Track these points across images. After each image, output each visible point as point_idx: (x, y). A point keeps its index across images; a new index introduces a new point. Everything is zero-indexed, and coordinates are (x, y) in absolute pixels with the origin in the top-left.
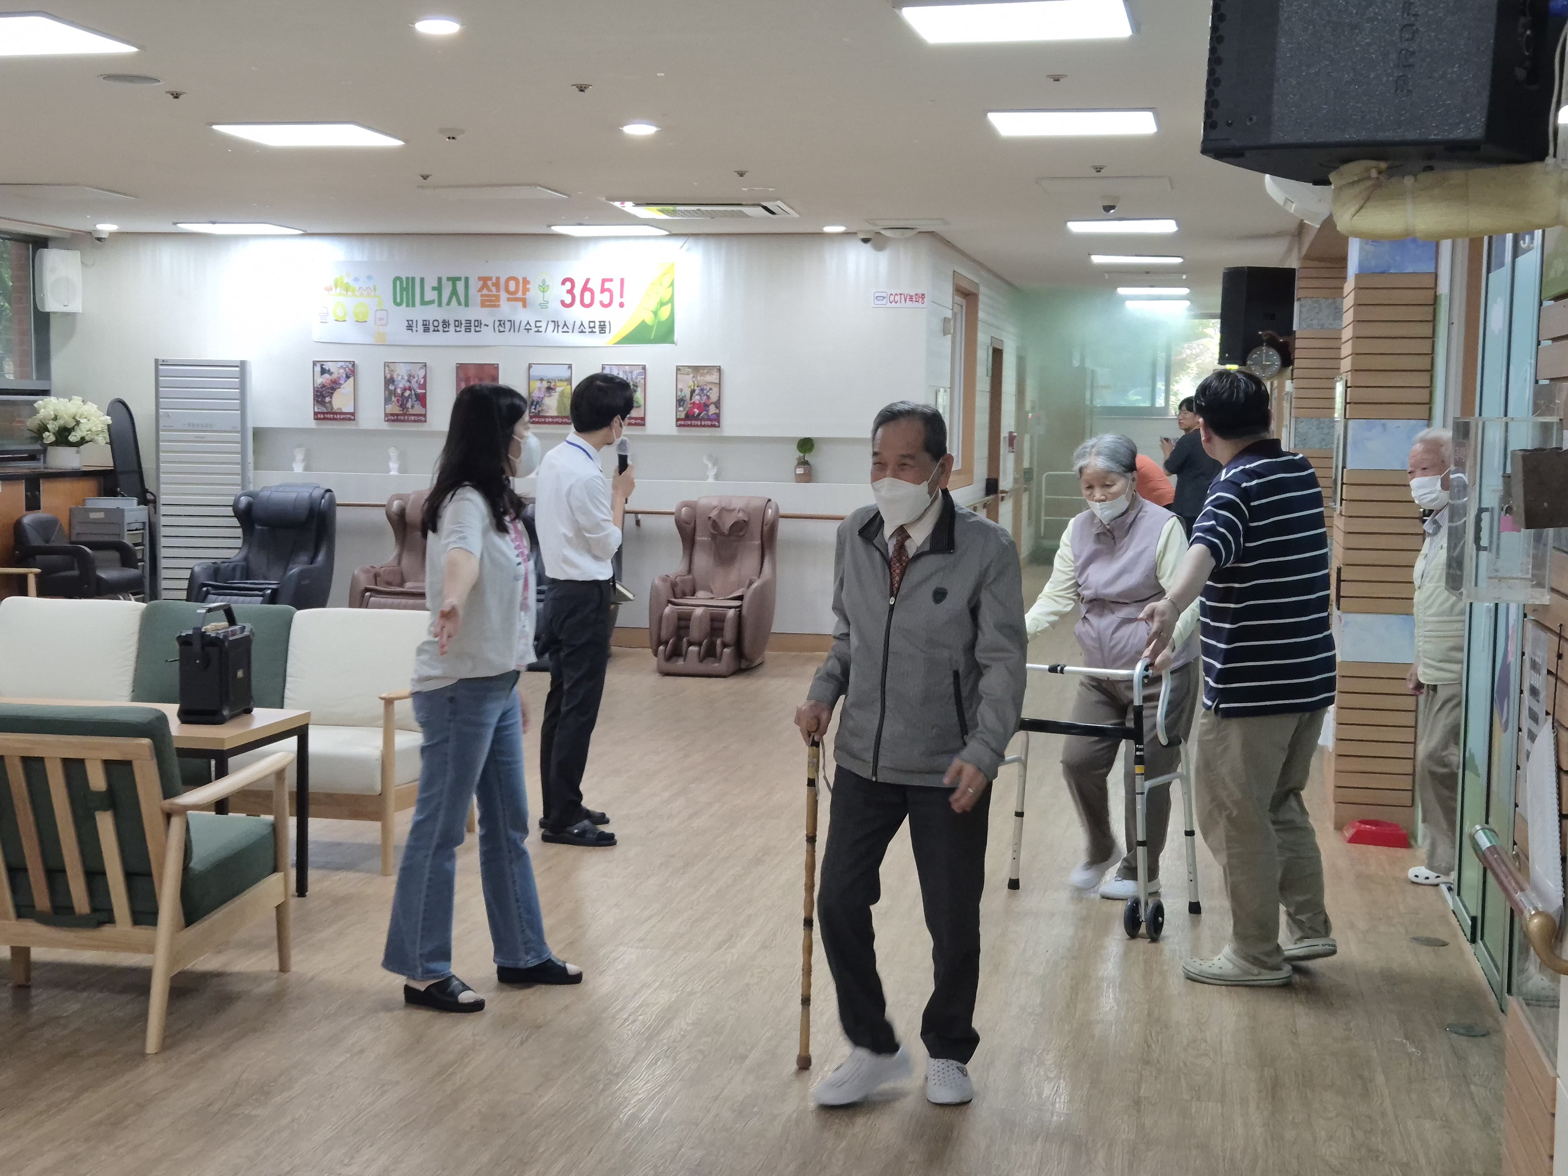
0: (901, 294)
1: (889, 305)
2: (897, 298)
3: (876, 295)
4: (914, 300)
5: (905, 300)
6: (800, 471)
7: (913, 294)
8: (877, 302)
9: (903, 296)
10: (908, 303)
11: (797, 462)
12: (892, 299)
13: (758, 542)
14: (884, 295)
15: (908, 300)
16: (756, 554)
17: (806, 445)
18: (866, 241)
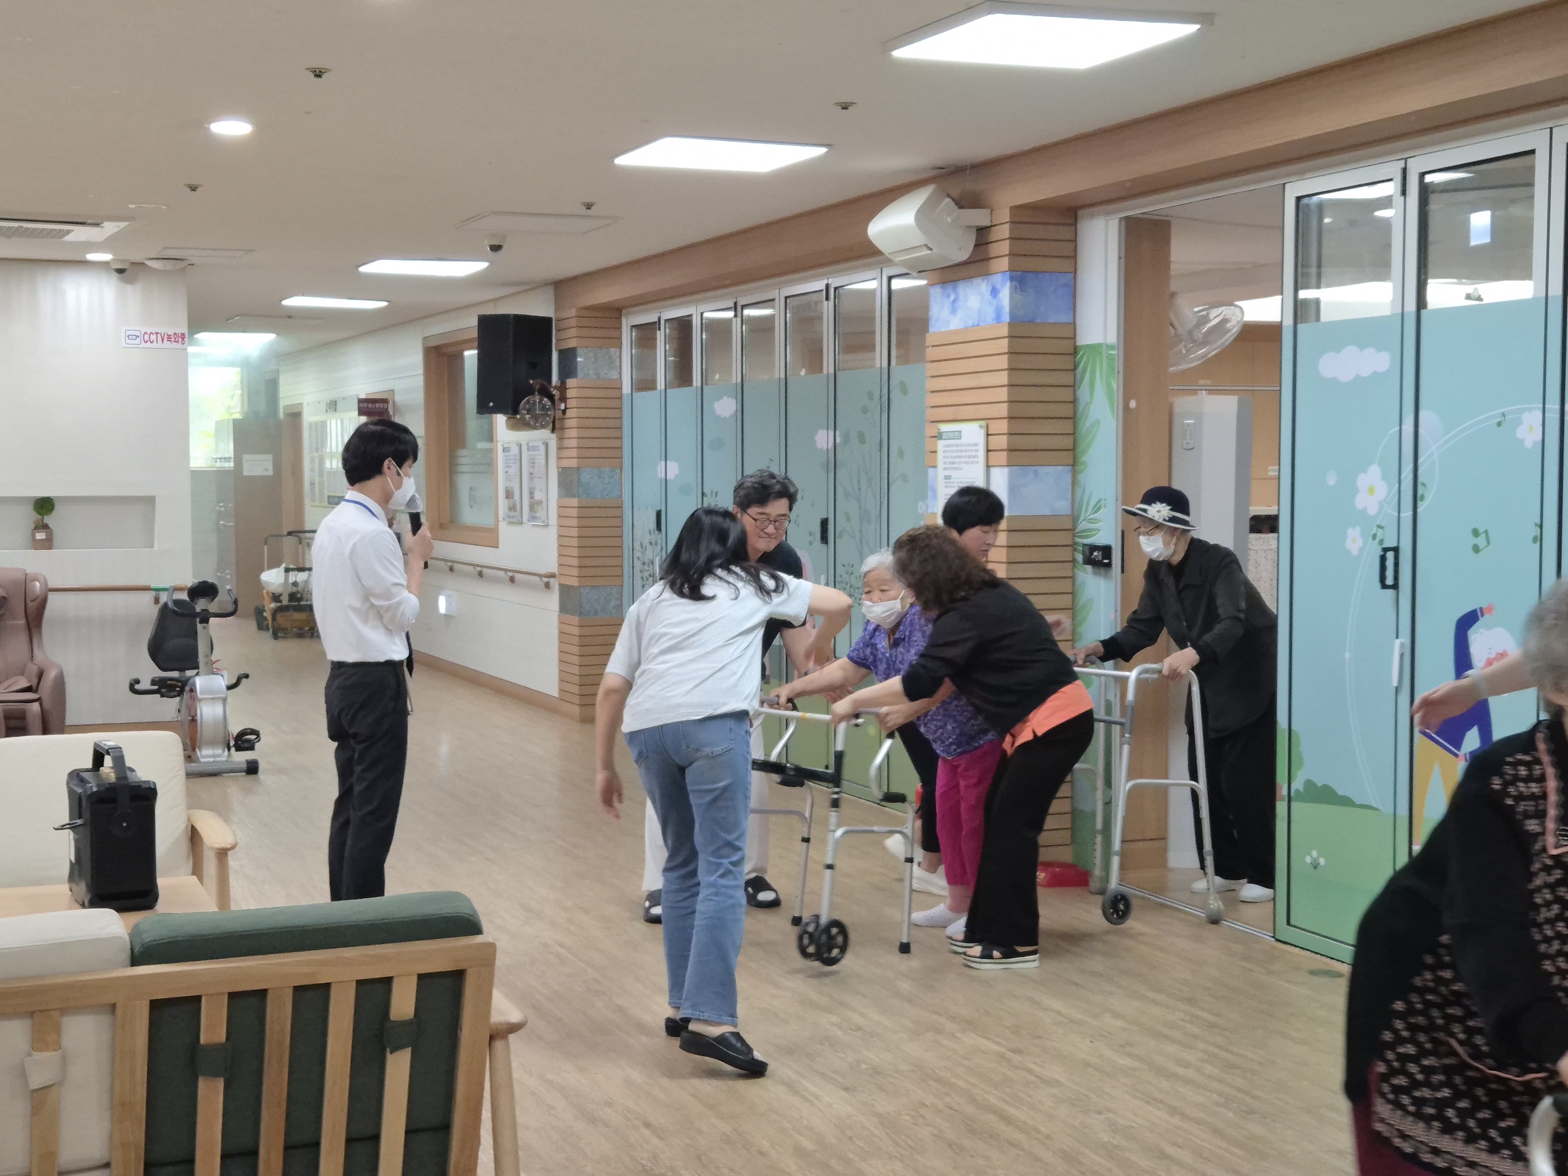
0: (157, 333)
1: (143, 345)
2: (153, 337)
3: (128, 333)
4: (173, 340)
5: (163, 340)
6: (40, 536)
7: (171, 333)
8: (128, 341)
9: (159, 335)
10: (167, 344)
11: (34, 526)
12: (147, 338)
13: (22, 622)
14: (138, 333)
15: (165, 339)
16: (23, 637)
17: (44, 505)
18: (120, 271)
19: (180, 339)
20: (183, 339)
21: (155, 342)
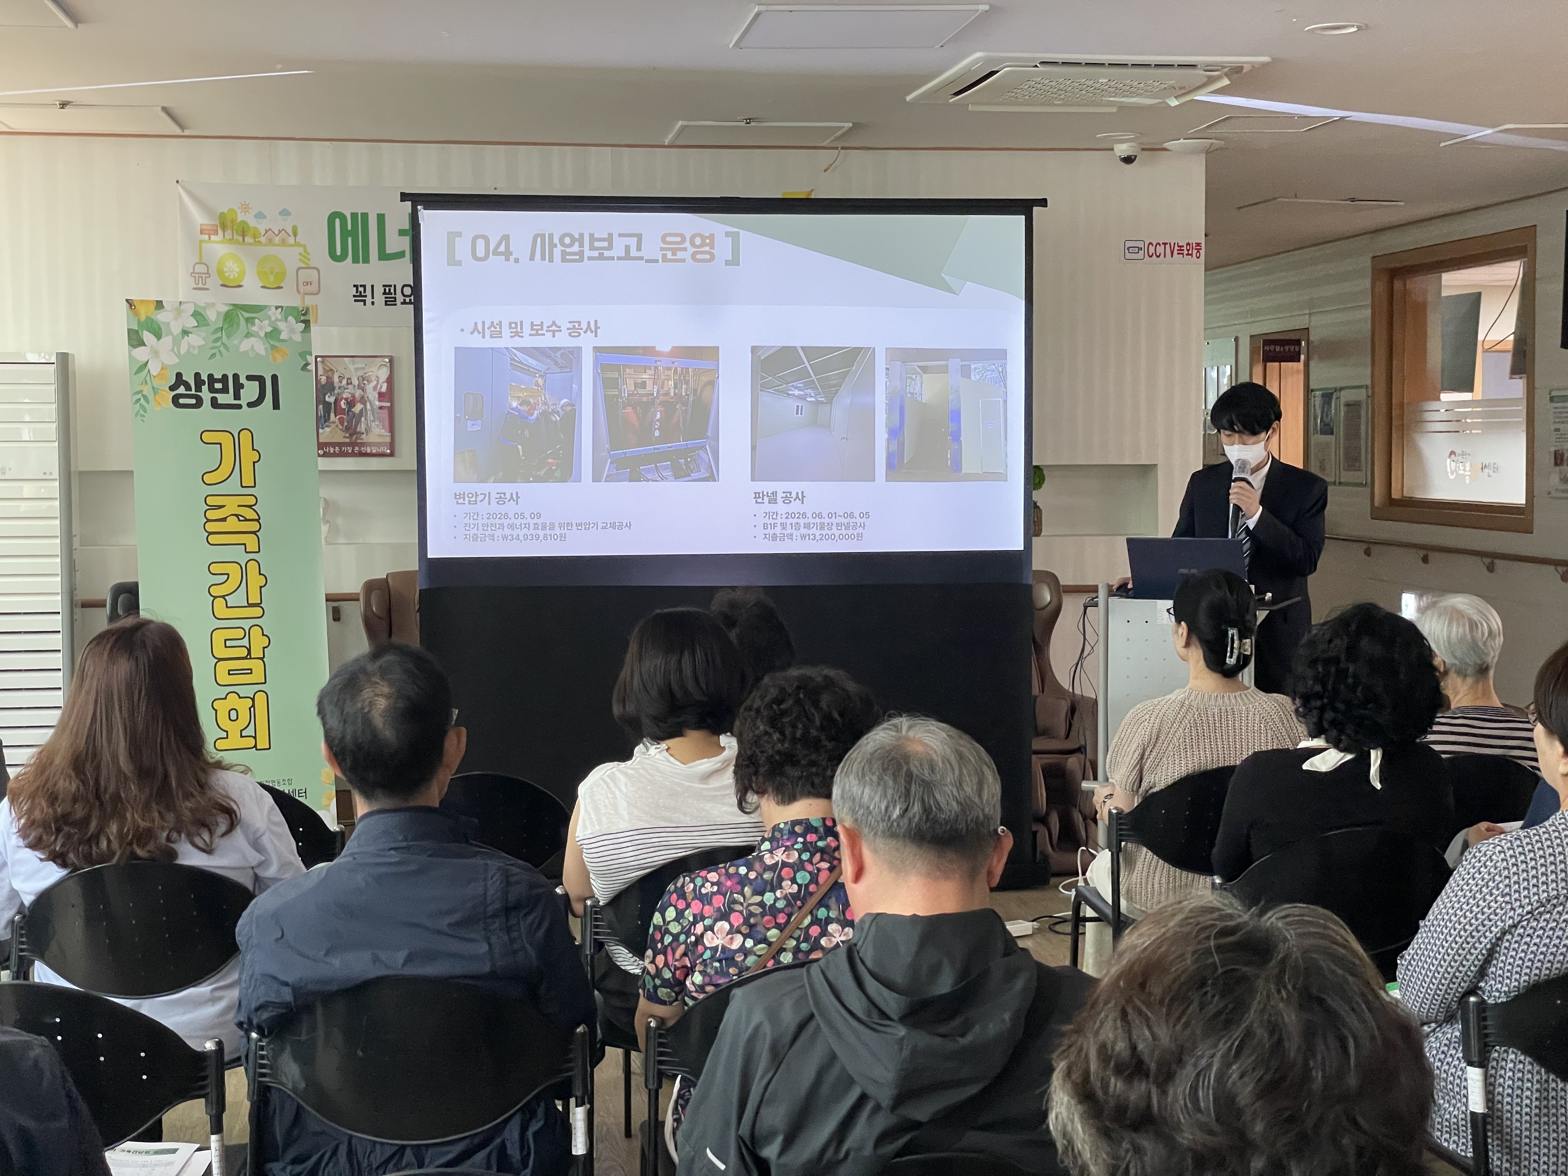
0: (1165, 244)
1: (1147, 259)
2: (1160, 249)
3: (1128, 244)
5: (1172, 253)
7: (1183, 242)
8: (1128, 256)
10: (1176, 257)
12: (1152, 250)
14: (1141, 245)
15: (1176, 252)
18: (1128, 160)
19: (1195, 252)
20: (1198, 251)
21: (1162, 255)
